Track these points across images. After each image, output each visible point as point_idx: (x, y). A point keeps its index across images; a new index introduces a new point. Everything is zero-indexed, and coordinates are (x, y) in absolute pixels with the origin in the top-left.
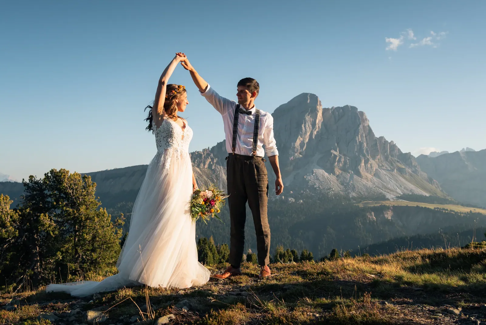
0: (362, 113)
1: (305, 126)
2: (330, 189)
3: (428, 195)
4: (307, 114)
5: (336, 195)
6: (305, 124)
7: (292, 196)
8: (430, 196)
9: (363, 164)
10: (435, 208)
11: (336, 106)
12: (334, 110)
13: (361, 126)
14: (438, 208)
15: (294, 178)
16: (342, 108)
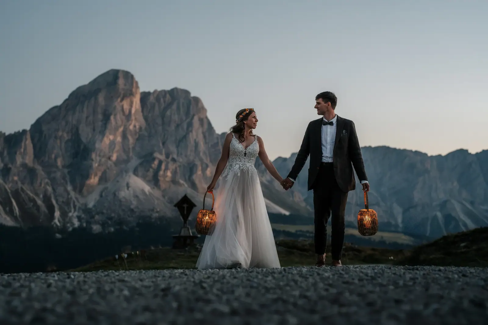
0: (197, 100)
1: (115, 118)
2: (153, 210)
3: (287, 213)
4: (119, 100)
5: (161, 219)
6: (115, 115)
7: (97, 223)
8: (290, 215)
9: (199, 172)
10: (297, 231)
11: (159, 89)
12: (158, 95)
13: (196, 119)
14: (301, 231)
15: (101, 196)
16: (168, 91)
